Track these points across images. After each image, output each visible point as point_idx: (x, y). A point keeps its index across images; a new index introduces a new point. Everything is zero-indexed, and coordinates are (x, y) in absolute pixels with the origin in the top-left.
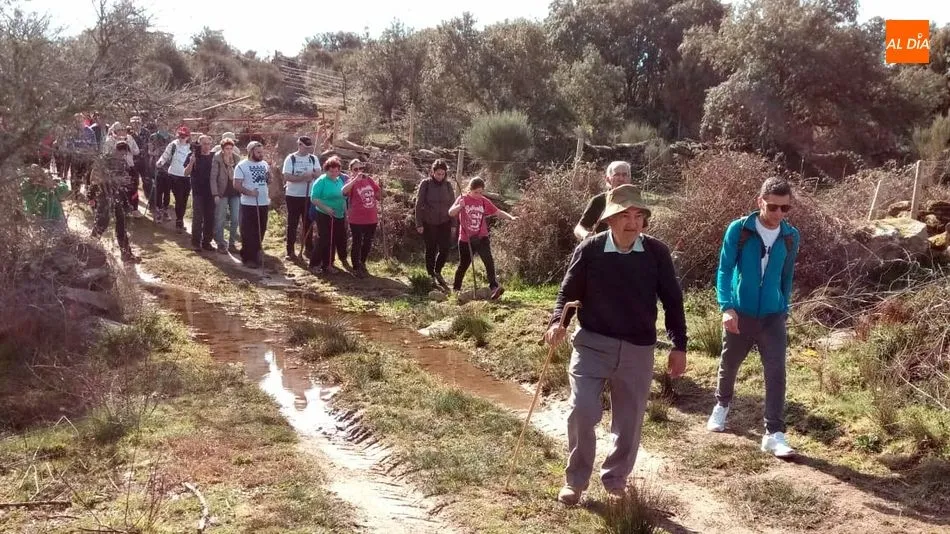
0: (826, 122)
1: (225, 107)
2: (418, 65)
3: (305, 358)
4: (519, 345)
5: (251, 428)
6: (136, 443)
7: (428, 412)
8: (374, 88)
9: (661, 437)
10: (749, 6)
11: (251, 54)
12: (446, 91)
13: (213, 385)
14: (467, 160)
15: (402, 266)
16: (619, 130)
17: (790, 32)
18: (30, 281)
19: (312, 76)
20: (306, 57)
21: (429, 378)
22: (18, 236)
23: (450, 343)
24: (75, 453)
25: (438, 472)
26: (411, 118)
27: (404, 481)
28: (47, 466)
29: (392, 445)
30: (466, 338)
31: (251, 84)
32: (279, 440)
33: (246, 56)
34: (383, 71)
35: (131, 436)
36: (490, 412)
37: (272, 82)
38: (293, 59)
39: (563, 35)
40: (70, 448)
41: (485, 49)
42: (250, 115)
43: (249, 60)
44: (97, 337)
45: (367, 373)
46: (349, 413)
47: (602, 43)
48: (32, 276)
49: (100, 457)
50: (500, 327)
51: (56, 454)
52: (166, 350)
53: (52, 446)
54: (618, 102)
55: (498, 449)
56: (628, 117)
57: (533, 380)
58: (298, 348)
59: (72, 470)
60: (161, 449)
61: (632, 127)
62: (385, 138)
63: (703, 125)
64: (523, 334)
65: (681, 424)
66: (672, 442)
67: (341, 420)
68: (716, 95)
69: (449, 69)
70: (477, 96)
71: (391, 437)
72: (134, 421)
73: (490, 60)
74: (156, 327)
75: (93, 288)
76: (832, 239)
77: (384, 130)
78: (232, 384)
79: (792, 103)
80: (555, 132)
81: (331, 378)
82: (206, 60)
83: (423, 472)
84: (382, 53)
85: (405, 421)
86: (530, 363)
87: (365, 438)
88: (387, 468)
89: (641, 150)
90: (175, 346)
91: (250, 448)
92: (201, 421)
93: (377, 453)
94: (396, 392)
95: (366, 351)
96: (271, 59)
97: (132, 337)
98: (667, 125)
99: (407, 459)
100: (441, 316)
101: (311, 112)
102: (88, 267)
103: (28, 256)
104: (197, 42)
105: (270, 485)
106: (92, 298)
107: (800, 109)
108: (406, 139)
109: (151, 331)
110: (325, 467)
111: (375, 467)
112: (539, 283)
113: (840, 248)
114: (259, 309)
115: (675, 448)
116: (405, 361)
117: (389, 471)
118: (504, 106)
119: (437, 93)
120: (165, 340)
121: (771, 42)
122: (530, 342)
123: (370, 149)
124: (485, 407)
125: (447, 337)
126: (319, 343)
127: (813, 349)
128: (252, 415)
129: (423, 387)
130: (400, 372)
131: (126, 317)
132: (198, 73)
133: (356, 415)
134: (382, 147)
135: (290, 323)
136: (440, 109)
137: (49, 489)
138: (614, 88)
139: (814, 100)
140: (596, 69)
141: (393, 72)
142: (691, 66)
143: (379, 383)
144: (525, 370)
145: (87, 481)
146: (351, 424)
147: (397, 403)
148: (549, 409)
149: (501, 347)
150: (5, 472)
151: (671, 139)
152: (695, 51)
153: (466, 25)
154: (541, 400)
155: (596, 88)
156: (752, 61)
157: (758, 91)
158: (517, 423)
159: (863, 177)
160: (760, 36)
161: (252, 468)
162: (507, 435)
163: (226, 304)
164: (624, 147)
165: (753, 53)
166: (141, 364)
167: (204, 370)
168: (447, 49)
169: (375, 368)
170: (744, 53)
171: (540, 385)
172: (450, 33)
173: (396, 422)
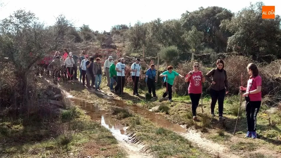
0: (263, 46)
1: (91, 47)
2: (145, 34)
3: (117, 119)
4: (178, 114)
5: (105, 139)
6: (73, 145)
7: (154, 134)
8: (132, 40)
9: (223, 140)
10: (240, 13)
11: (97, 32)
12: (153, 40)
13: (92, 127)
14: (160, 60)
15: (143, 91)
16: (203, 50)
17: (252, 20)
18: (40, 98)
19: (115, 37)
20: (113, 32)
21: (153, 124)
22: (36, 86)
23: (158, 113)
24: (56, 148)
25: (159, 152)
26: (143, 49)
28: (48, 152)
29: (145, 144)
30: (163, 111)
31: (97, 40)
32: (113, 143)
33: (96, 32)
34: (135, 36)
35: (72, 143)
36: (172, 134)
37: (103, 39)
38: (109, 33)
39: (186, 23)
40: (54, 146)
41: (164, 28)
42: (98, 49)
43: (96, 33)
44: (59, 114)
45: (135, 123)
46: (132, 135)
47: (197, 25)
48: (40, 97)
49: (63, 149)
50: (172, 108)
51: (51, 148)
52: (78, 117)
53: (49, 146)
54: (202, 42)
55: (176, 145)
56: (205, 46)
57: (183, 124)
58: (115, 116)
59: (55, 153)
60: (80, 146)
61: (206, 49)
62: (136, 55)
63: (227, 48)
64: (179, 110)
65: (228, 136)
66: (226, 142)
67: (129, 137)
68: (230, 39)
69: (154, 34)
70: (162, 42)
71: (145, 142)
72: (72, 138)
73: (166, 31)
74: (75, 111)
75: (58, 100)
76: (269, 81)
77: (136, 52)
78: (98, 127)
79: (253, 41)
80: (184, 51)
81: (125, 124)
82: (84, 34)
83: (155, 152)
84: (135, 30)
85: (148, 137)
86: (182, 119)
87: (137, 142)
88: (144, 150)
89: (209, 56)
90: (81, 116)
91: (105, 145)
92: (90, 138)
93: (141, 146)
94: (144, 128)
95: (135, 116)
96: (103, 33)
97: (69, 114)
98: (216, 48)
99: (150, 148)
100: (155, 105)
101: (115, 48)
102: (56, 94)
103: (39, 91)
104: (81, 28)
105: (112, 156)
106: (58, 103)
107: (256, 42)
108: (142, 54)
109: (74, 112)
111: (141, 150)
112: (182, 95)
113: (272, 83)
114: (103, 105)
115: (228, 144)
116: (146, 119)
117: (145, 151)
118: (170, 45)
119: (151, 41)
120: (78, 114)
121: (246, 24)
122: (181, 113)
123: (132, 58)
124: (170, 132)
125: (157, 112)
126: (122, 114)
127: (266, 113)
128: (105, 136)
130: (145, 122)
131: (67, 108)
132: (82, 37)
133: (134, 135)
134: (136, 57)
135: (112, 108)
136: (151, 46)
138: (200, 38)
139: (260, 39)
140: (195, 33)
141: (138, 35)
142: (223, 31)
143: (139, 126)
144: (181, 121)
145: (60, 156)
146: (133, 138)
147: (145, 131)
148: (189, 132)
149: (173, 114)
150: (36, 154)
151: (218, 52)
152: (224, 27)
153: (159, 22)
154: (186, 130)
155: (195, 38)
156: (241, 29)
157: (243, 37)
158: (180, 137)
159: (276, 62)
160: (243, 22)
161: (106, 151)
162: (178, 140)
163: (94, 103)
164: (204, 55)
165: (241, 27)
166: (72, 121)
167: (89, 123)
168: (153, 29)
169: (138, 121)
170: (239, 27)
171: (185, 125)
172: (154, 24)
173: (146, 137)
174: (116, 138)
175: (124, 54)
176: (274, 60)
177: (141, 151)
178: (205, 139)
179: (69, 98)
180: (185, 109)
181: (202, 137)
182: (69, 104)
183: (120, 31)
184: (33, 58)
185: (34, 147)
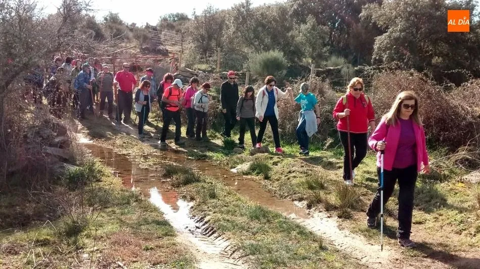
0: (441, 54)
1: (122, 51)
2: (221, 29)
3: (173, 185)
4: (288, 179)
5: (150, 227)
6: (88, 236)
7: (245, 219)
8: (198, 40)
11: (134, 24)
12: (236, 41)
13: (125, 202)
14: (250, 77)
15: (217, 134)
16: (327, 61)
17: (422, 6)
18: (27, 143)
19: (165, 35)
20: (162, 26)
21: (242, 198)
22: (21, 119)
23: (249, 177)
24: (55, 242)
25: (260, 257)
26: (218, 57)
27: (240, 262)
28: (40, 250)
29: (229, 239)
30: (258, 174)
31: (134, 40)
32: (166, 235)
33: (131, 25)
35: (86, 232)
36: (281, 219)
37: (145, 38)
38: (155, 27)
39: (295, 11)
40: (52, 239)
41: (257, 18)
42: (135, 56)
43: (133, 28)
44: (63, 174)
45: (208, 194)
46: (202, 218)
47: (316, 14)
48: (28, 141)
49: (69, 245)
50: (276, 168)
51: (44, 243)
52: (99, 181)
53: (42, 238)
54: (325, 45)
55: (290, 243)
56: (331, 53)
57: (301, 200)
58: (168, 180)
59: (53, 252)
60: (102, 241)
61: (334, 59)
62: (204, 67)
63: (373, 57)
64: (290, 172)
67: (197, 222)
68: (380, 41)
69: (237, 29)
70: (252, 44)
71: (228, 234)
72: (86, 223)
73: (259, 24)
74: (94, 168)
75: (61, 147)
76: (464, 119)
77: (203, 63)
78: (136, 201)
79: (422, 44)
80: (293, 62)
81: (188, 197)
82: (111, 28)
83: (251, 256)
84: (202, 22)
85: (235, 224)
86: (297, 189)
87: (213, 233)
88: (230, 253)
89: (339, 71)
90: (103, 178)
91: (151, 240)
92: (122, 223)
93: (221, 244)
94: (225, 206)
95: (205, 182)
96: (144, 27)
97: (82, 175)
98: (352, 57)
99: (239, 248)
100: (242, 162)
101: (165, 53)
102: (58, 136)
103: (26, 130)
104: (106, 19)
105: (165, 264)
106: (60, 152)
107: (427, 48)
108: (215, 67)
109: (91, 170)
110: (194, 252)
111: (222, 252)
114: (145, 157)
116: (227, 188)
117: (231, 255)
118: (267, 49)
119: (231, 42)
120: (98, 175)
121: (411, 12)
122: (295, 177)
123: (198, 72)
124: (277, 216)
125: (247, 174)
126: (180, 177)
127: (462, 182)
128: (150, 220)
129: (239, 203)
130: (226, 194)
131: (78, 162)
132: (107, 34)
133: (206, 219)
134: (204, 71)
135: (162, 165)
136: (232, 50)
137: (41, 264)
138: (323, 38)
139: (435, 42)
140: (313, 28)
141: (208, 32)
142: (366, 25)
143: (215, 200)
144: (295, 193)
145: (62, 260)
146: (204, 225)
147: (228, 212)
148: (313, 217)
149: (278, 180)
150: (16, 253)
151: (355, 64)
152: (369, 17)
153: (247, 6)
154: (307, 211)
155: (313, 38)
156: (401, 21)
157: (405, 38)
158: (298, 226)
159: (472, 83)
160: (405, 9)
161: (153, 252)
162: (294, 233)
163: (129, 155)
164: (330, 69)
165: (402, 17)
166: (87, 188)
167: (120, 192)
168: (236, 19)
169: (212, 192)
170: (396, 17)
171: (305, 203)
172: (238, 10)
173: (229, 225)
174: (172, 224)
175: (183, 65)
176: (467, 81)
177: (223, 255)
178: (347, 232)
179: (83, 144)
180: (301, 170)
181: (340, 228)
182: (82, 154)
183: (175, 24)
184: (14, 66)
185: (11, 239)
